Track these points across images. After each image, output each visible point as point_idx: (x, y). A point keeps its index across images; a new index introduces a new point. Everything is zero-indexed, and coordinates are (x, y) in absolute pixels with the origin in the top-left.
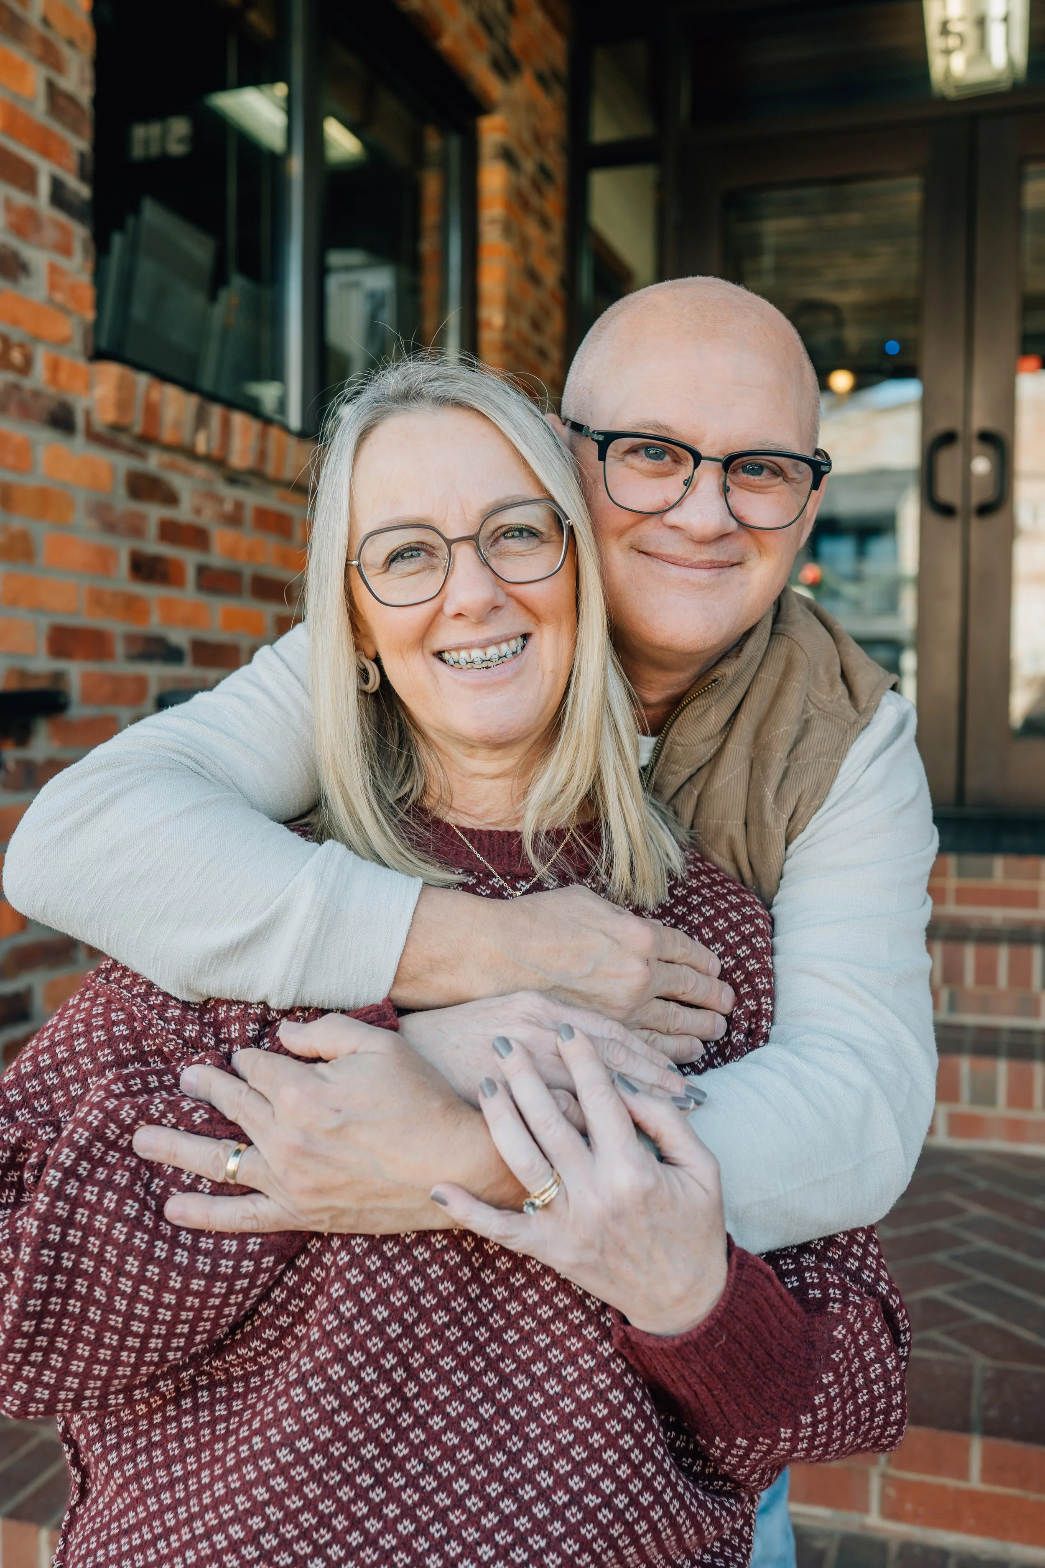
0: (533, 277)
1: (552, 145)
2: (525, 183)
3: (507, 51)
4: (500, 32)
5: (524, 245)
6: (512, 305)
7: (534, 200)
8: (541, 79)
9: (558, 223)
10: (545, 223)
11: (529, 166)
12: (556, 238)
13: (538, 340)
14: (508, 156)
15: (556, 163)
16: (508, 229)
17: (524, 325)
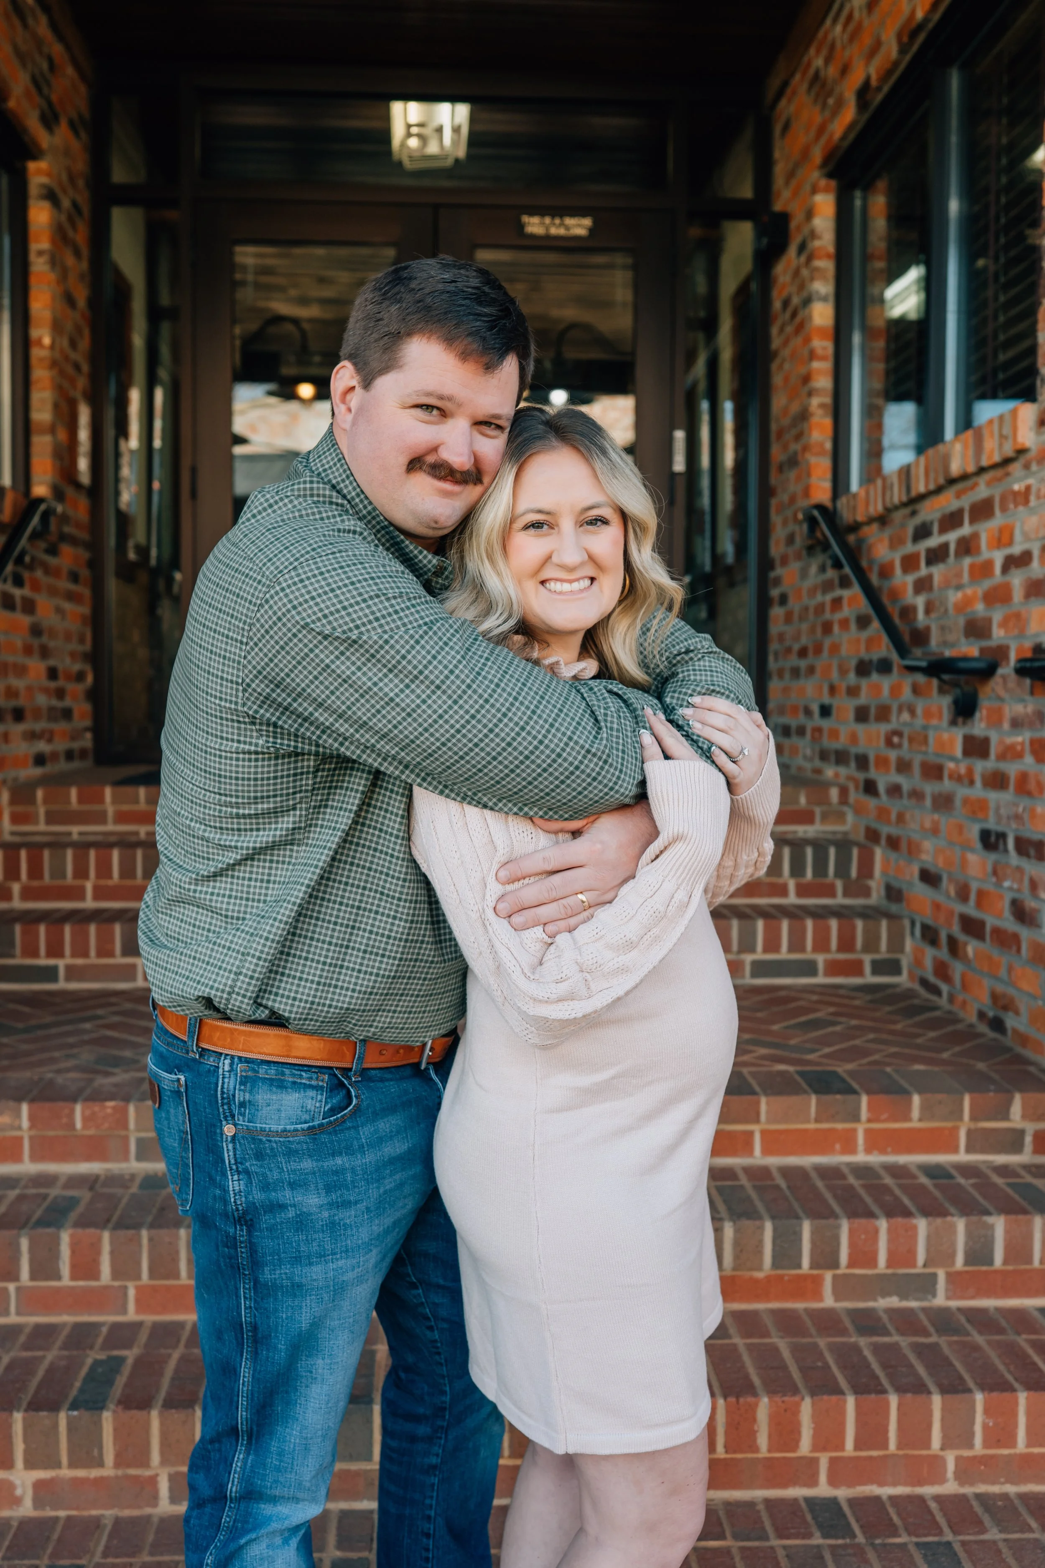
0: (70, 300)
1: (81, 183)
2: (63, 218)
3: (50, 103)
4: (46, 90)
5: (64, 275)
6: (57, 327)
7: (70, 233)
8: (72, 125)
9: (85, 251)
10: (77, 254)
11: (66, 203)
12: (85, 265)
13: (74, 356)
14: (51, 196)
15: (83, 199)
16: (53, 262)
17: (65, 343)
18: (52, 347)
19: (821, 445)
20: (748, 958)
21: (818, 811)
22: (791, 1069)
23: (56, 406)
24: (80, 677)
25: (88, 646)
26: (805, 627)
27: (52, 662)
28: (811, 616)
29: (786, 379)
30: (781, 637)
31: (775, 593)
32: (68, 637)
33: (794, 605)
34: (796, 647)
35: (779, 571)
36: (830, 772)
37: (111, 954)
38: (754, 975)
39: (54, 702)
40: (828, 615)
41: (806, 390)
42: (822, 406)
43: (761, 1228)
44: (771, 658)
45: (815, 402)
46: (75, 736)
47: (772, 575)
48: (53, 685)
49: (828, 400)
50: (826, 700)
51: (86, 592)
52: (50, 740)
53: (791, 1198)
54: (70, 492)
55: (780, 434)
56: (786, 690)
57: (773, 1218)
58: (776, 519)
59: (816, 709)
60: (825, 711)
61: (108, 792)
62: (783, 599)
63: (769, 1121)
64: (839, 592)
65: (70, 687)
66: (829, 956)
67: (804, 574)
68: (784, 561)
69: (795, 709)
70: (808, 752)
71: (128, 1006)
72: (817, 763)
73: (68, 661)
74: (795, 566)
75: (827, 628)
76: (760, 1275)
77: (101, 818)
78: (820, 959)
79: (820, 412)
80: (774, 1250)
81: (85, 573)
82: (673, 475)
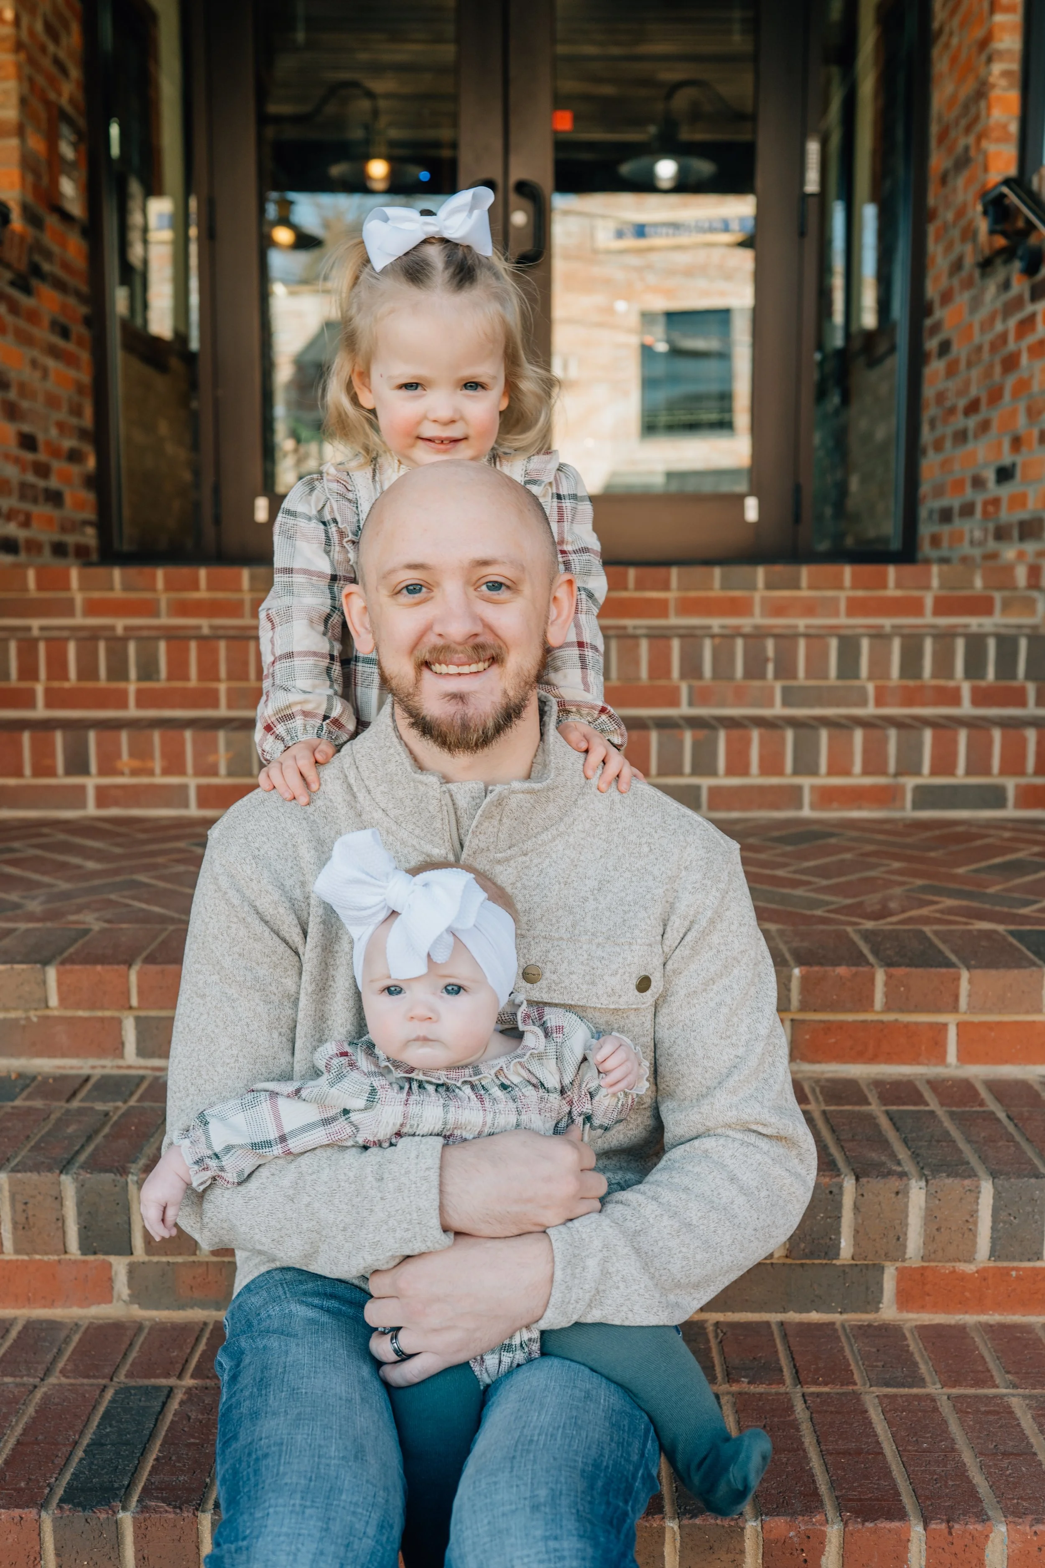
18: (17, 21)
19: (1005, 127)
20: (910, 782)
21: (998, 596)
22: (1001, 928)
23: (23, 102)
24: (74, 456)
25: (88, 420)
26: (975, 373)
27: (26, 428)
28: (986, 355)
29: (954, 60)
30: (940, 397)
31: (932, 344)
32: (52, 401)
33: (960, 351)
34: (962, 403)
35: (939, 313)
36: (1009, 553)
37: (51, 772)
38: (916, 806)
39: (31, 478)
40: (1012, 346)
41: (983, 57)
42: (1006, 74)
43: (976, 1192)
44: (925, 429)
45: (997, 68)
46: (67, 527)
47: (928, 322)
48: (29, 456)
49: (1015, 66)
50: (1007, 459)
51: (85, 356)
52: (26, 523)
53: (1018, 1138)
54: (52, 221)
55: (943, 136)
56: (945, 464)
57: (994, 1175)
58: (935, 249)
59: (990, 475)
60: (1004, 474)
61: (74, 574)
62: (945, 348)
63: (972, 1009)
64: (1029, 308)
65: (57, 465)
66: (1023, 781)
67: (976, 303)
68: (947, 297)
69: (959, 485)
70: (978, 534)
71: (62, 837)
72: (992, 545)
73: (54, 432)
74: (963, 299)
75: (1011, 363)
76: (970, 1268)
77: (67, 609)
78: (1011, 784)
79: (1003, 82)
80: (994, 1229)
81: (78, 329)
82: (805, 197)
